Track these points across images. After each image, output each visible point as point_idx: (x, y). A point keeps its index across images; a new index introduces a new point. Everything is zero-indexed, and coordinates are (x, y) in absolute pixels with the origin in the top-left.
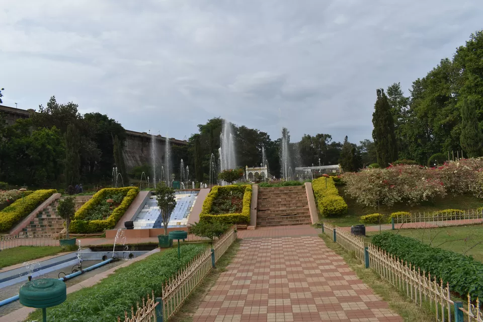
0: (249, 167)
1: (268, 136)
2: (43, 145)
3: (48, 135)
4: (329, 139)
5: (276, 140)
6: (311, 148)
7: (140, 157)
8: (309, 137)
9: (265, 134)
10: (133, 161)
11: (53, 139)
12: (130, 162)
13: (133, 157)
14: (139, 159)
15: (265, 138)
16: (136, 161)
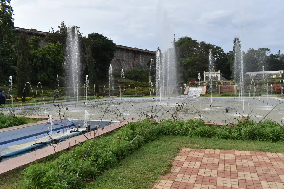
0: (206, 72)
1: (222, 49)
2: (44, 55)
3: (49, 48)
4: (268, 52)
5: (228, 52)
6: (255, 58)
7: (133, 64)
8: (253, 50)
9: (220, 48)
10: (128, 67)
11: (54, 51)
12: (126, 67)
13: (128, 64)
14: (132, 65)
15: (220, 51)
16: (130, 66)
